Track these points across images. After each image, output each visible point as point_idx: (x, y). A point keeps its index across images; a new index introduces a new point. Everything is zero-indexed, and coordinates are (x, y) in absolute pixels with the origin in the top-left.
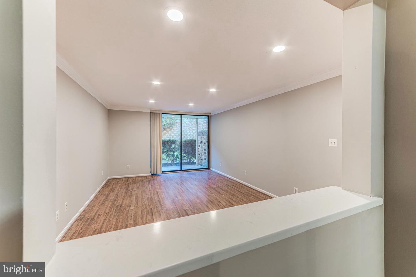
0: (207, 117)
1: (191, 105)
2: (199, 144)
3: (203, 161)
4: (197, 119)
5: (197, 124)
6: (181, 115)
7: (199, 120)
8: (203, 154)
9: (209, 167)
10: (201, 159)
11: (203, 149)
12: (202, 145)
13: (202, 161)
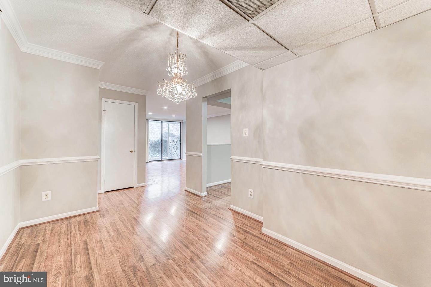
0: (179, 123)
1: (174, 116)
2: (170, 143)
3: (174, 156)
4: (168, 124)
5: (168, 127)
6: (162, 121)
7: (170, 124)
8: (173, 150)
9: (181, 158)
10: (172, 154)
11: (174, 147)
12: (173, 143)
13: (172, 156)
